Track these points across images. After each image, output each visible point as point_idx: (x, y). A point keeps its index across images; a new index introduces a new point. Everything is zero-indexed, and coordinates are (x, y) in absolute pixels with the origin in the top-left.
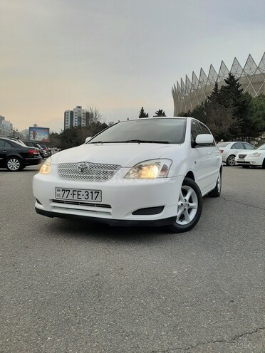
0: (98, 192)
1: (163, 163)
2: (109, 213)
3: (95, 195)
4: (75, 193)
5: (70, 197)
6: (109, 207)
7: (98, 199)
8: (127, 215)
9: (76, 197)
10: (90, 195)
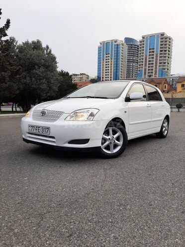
0: (48, 128)
1: (91, 111)
2: (54, 142)
3: (46, 130)
4: (37, 128)
6: (53, 138)
7: (48, 133)
8: (65, 143)
9: (37, 131)
10: (44, 130)
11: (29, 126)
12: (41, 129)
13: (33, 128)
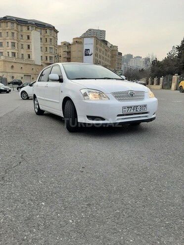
2: (146, 116)
4: (135, 108)
5: (132, 111)
7: (145, 110)
9: (135, 110)
10: (142, 108)
11: (124, 108)
12: (139, 107)
13: (130, 109)
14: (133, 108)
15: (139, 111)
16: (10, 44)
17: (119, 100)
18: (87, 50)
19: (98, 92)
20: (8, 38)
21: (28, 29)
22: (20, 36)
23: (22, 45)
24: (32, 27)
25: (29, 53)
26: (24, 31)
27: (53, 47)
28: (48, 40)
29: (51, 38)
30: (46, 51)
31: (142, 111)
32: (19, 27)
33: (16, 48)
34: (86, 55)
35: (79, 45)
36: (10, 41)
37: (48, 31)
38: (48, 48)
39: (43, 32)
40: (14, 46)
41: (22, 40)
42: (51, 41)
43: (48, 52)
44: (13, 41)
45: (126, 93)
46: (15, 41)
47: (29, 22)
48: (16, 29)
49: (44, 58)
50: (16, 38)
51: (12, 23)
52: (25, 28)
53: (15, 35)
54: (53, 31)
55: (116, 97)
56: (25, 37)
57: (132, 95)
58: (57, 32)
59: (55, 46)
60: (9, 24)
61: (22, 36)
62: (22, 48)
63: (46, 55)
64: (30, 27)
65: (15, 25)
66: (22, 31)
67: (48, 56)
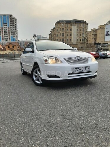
0: (89, 67)
2: (90, 74)
4: (81, 69)
5: (79, 71)
7: (89, 70)
9: (81, 70)
10: (86, 69)
11: (73, 69)
12: (84, 68)
13: (77, 69)
14: (79, 69)
15: (84, 71)
16: (61, 34)
17: (69, 63)
18: (107, 32)
19: (55, 58)
20: (60, 31)
21: (71, 25)
22: (67, 30)
23: (68, 34)
24: (73, 24)
25: (71, 38)
26: (69, 27)
27: (85, 33)
28: (82, 30)
29: (84, 28)
30: (81, 36)
31: (86, 71)
32: (66, 25)
33: (64, 36)
34: (107, 35)
35: (102, 30)
36: (61, 33)
37: (82, 24)
38: (82, 34)
39: (79, 25)
40: (64, 35)
41: (68, 32)
42: (83, 30)
43: (82, 36)
44: (63, 33)
45: (74, 58)
46: (64, 33)
47: (72, 21)
48: (64, 26)
49: (79, 40)
50: (64, 31)
51: (63, 23)
52: (69, 25)
53: (64, 29)
54: (85, 24)
55: (67, 61)
56: (69, 30)
57: (79, 60)
58: (87, 24)
59: (86, 33)
60: (61, 24)
61: (68, 29)
62: (68, 36)
63: (80, 38)
64: (72, 24)
65: (64, 24)
66: (68, 27)
67: (81, 38)
